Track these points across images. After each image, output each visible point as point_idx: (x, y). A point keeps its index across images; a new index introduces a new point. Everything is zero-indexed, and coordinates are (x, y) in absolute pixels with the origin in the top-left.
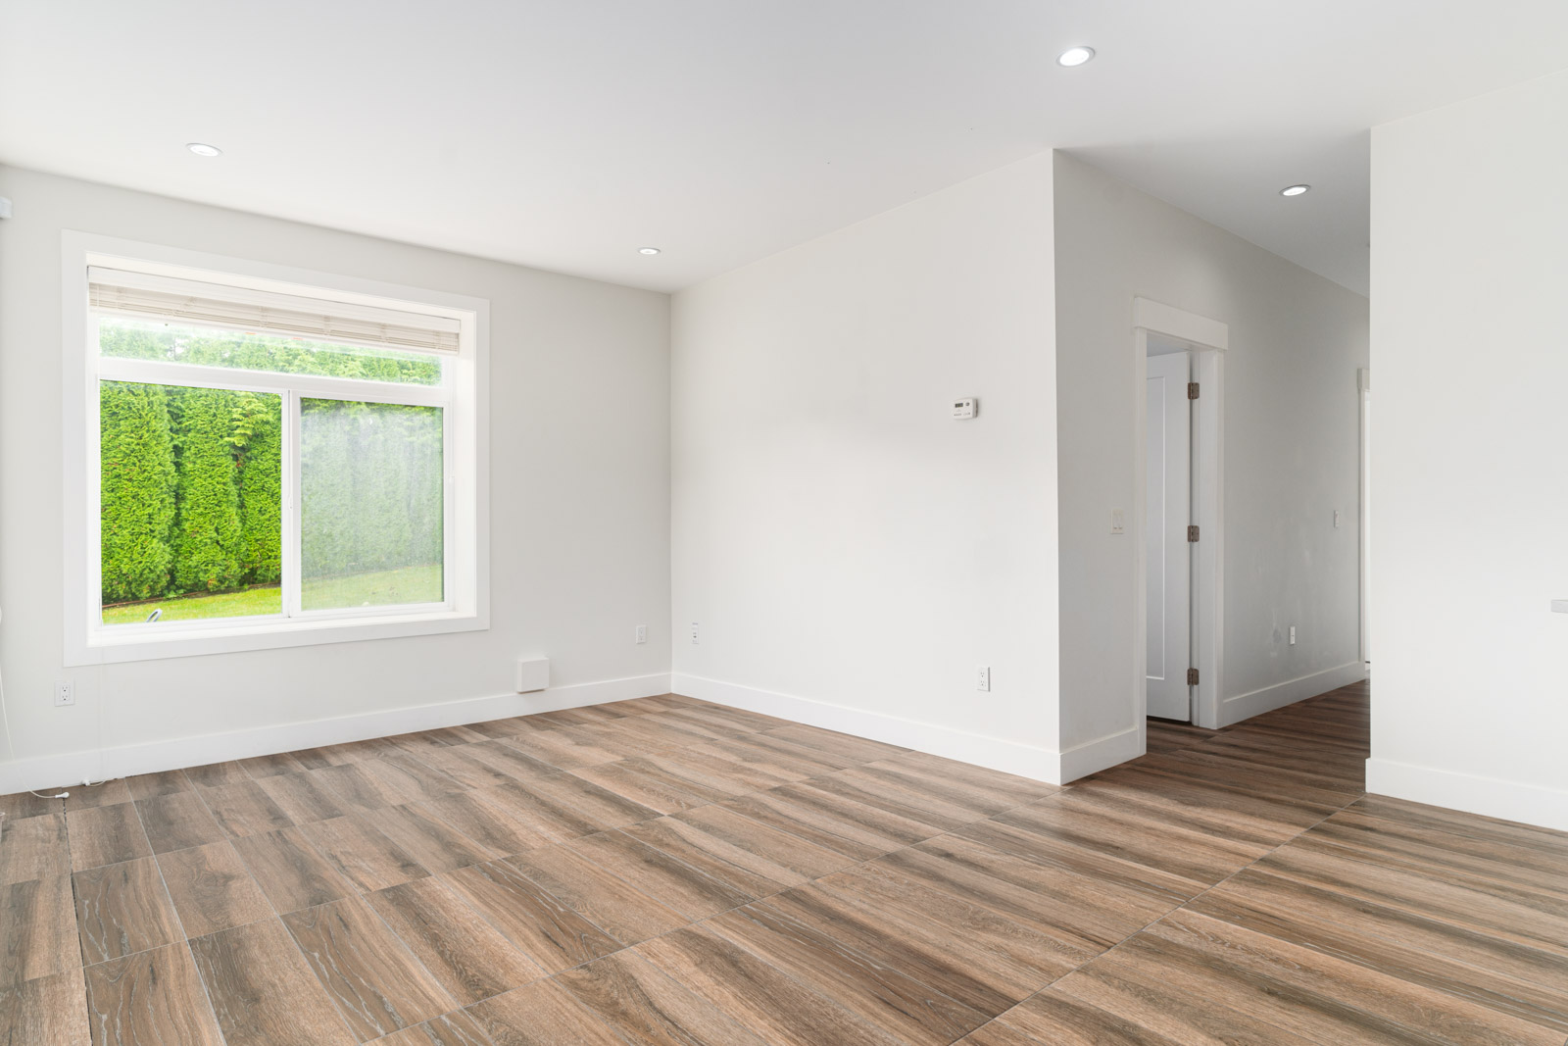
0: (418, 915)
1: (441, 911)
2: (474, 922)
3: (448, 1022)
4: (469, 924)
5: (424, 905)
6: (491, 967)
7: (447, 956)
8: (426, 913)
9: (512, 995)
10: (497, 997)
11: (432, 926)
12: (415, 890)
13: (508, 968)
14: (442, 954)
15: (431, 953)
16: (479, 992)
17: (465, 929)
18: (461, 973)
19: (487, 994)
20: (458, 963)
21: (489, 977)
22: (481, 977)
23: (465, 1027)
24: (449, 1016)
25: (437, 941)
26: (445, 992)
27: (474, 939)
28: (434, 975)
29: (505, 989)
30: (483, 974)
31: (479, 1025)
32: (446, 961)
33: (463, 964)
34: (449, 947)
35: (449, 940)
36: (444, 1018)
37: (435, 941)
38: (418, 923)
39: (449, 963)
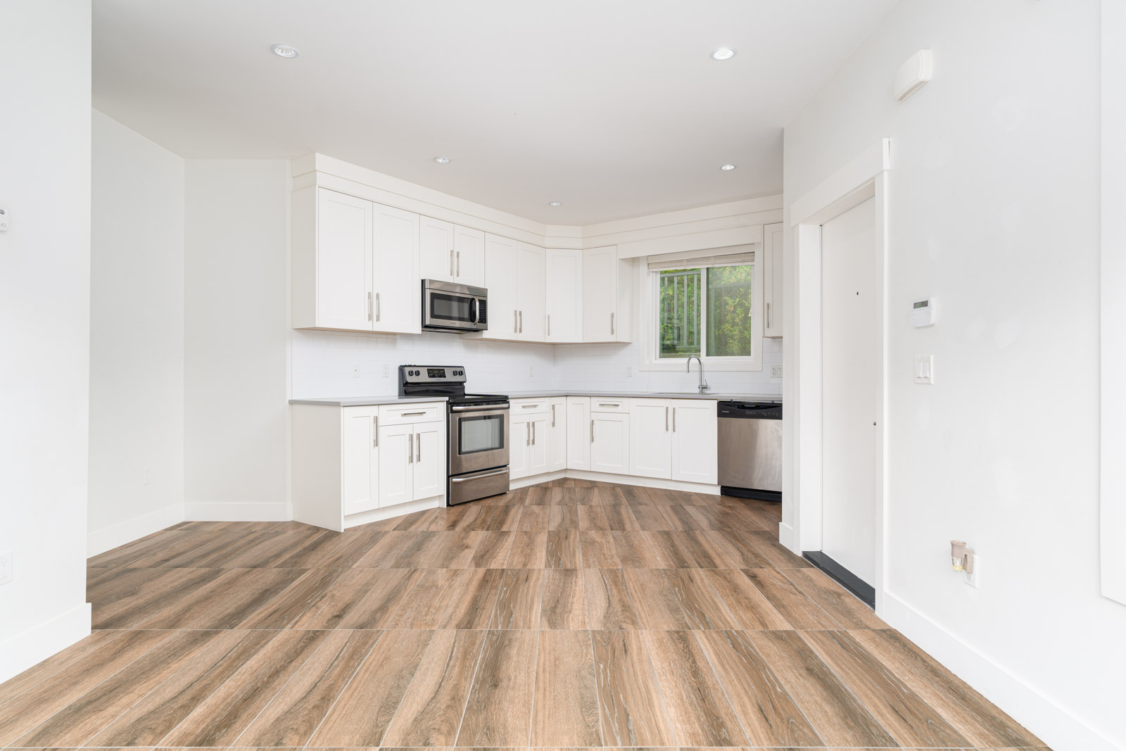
0: (703, 700)
1: (684, 696)
2: (664, 677)
3: (701, 626)
4: (669, 677)
5: (696, 709)
6: (669, 645)
7: (691, 659)
8: (697, 699)
9: (666, 628)
10: (674, 629)
11: (695, 684)
12: (700, 731)
13: (660, 642)
14: (694, 662)
15: (700, 664)
16: (681, 634)
17: (673, 674)
18: (687, 647)
19: (678, 632)
20: (686, 653)
21: (673, 639)
22: (677, 641)
23: (694, 622)
24: (700, 629)
25: (695, 672)
26: (699, 640)
27: (670, 665)
28: (702, 651)
29: (668, 631)
30: (675, 642)
31: (688, 622)
32: (693, 656)
33: (684, 651)
34: (688, 665)
35: (687, 669)
36: (703, 629)
37: (696, 673)
38: (704, 691)
39: (692, 655)
